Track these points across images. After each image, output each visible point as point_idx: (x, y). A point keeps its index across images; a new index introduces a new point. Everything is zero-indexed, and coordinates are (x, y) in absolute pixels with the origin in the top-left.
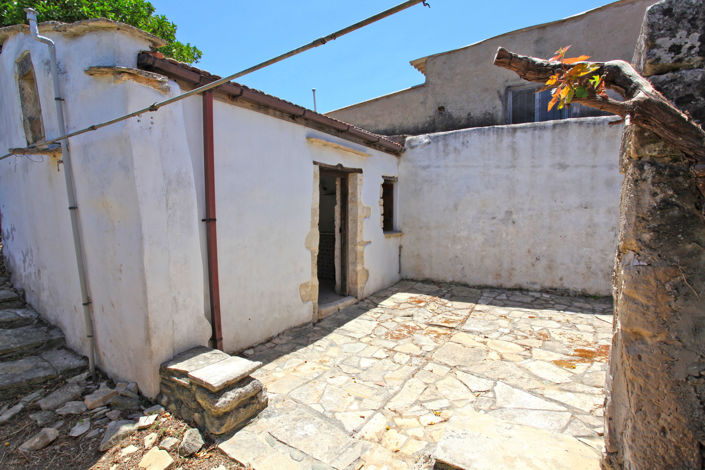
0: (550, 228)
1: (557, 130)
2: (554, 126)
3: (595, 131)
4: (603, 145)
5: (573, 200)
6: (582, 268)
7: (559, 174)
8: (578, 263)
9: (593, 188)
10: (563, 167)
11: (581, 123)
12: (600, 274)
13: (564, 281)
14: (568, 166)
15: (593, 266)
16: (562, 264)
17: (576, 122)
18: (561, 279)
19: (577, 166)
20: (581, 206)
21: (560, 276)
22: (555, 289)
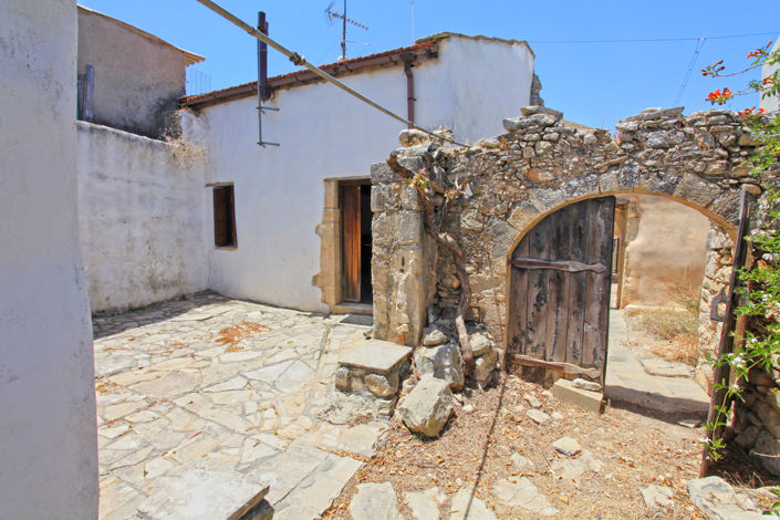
0: (92, 245)
1: (95, 136)
2: (92, 129)
3: (130, 147)
4: (136, 163)
5: (113, 214)
6: (126, 284)
7: (99, 185)
8: (122, 279)
9: (129, 203)
10: (102, 177)
11: (118, 135)
12: (142, 286)
13: (111, 301)
14: (106, 177)
15: (135, 279)
16: (107, 282)
17: (113, 133)
18: (108, 299)
19: (115, 179)
20: (120, 220)
21: (106, 295)
22: (103, 311)
